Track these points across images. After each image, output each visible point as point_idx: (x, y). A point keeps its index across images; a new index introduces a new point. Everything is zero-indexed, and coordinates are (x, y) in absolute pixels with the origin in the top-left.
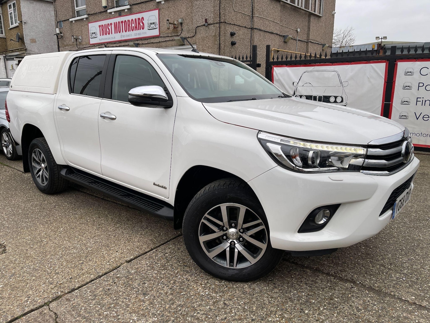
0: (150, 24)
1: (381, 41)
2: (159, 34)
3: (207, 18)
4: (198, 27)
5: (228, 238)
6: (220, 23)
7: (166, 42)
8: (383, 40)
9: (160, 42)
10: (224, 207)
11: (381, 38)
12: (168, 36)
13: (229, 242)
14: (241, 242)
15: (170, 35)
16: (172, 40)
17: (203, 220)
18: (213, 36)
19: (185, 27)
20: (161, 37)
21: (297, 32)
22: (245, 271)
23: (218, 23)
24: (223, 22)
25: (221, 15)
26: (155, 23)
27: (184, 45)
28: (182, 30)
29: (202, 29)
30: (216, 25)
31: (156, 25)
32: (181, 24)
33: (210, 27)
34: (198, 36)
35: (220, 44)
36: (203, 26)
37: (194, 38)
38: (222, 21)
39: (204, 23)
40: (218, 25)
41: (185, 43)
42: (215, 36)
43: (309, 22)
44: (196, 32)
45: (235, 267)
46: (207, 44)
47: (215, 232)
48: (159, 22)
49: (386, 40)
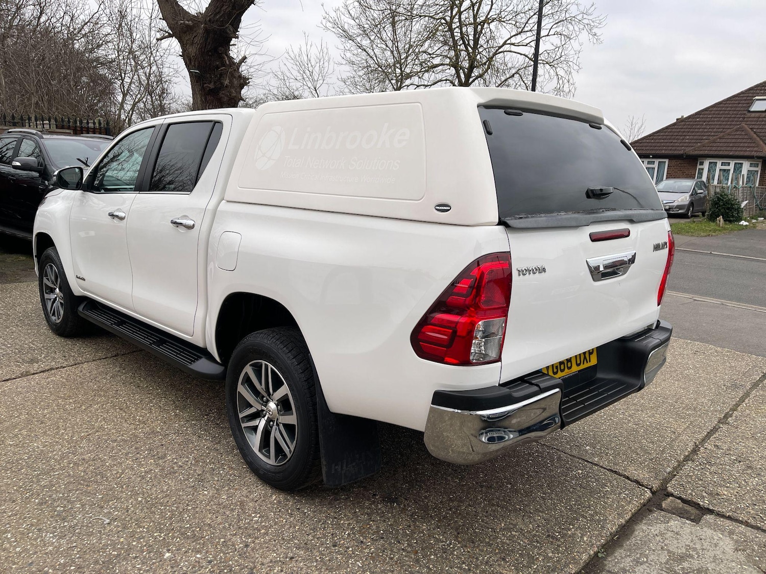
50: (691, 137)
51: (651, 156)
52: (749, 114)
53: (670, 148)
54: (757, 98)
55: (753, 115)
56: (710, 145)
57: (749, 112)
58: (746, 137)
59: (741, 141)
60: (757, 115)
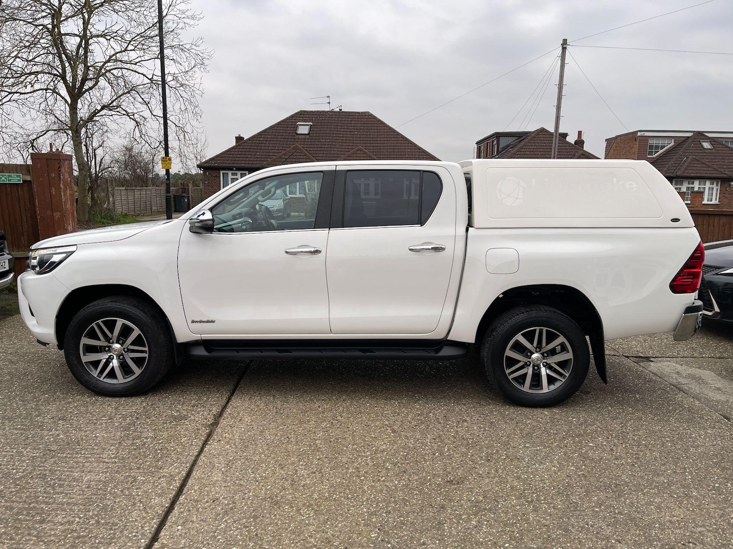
50: (261, 154)
51: (235, 169)
52: (297, 136)
53: (247, 162)
54: (299, 123)
55: (300, 137)
56: (279, 160)
57: (297, 134)
58: (302, 154)
59: (299, 157)
60: (303, 137)
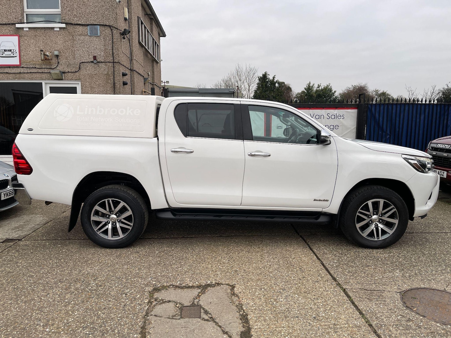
0: (3, 51)
1: (165, 85)
2: (19, 64)
3: (95, 55)
4: (83, 62)
5: (372, 222)
6: (113, 62)
7: (31, 74)
8: (166, 84)
9: (20, 73)
10: (370, 203)
11: (164, 82)
12: (35, 68)
13: (374, 224)
14: (381, 222)
15: (37, 66)
16: (42, 72)
17: (358, 214)
18: (105, 74)
19: (62, 61)
20: (23, 67)
21: (149, 75)
22: (387, 240)
23: (111, 62)
24: (118, 63)
25: (114, 55)
26: (12, 51)
27: (62, 79)
28: (58, 63)
29: (90, 66)
30: (108, 64)
31: (15, 53)
32: (57, 56)
33: (100, 65)
34: (83, 72)
35: (114, 84)
36: (91, 63)
37: (77, 74)
38: (116, 61)
39: (92, 60)
40: (111, 65)
41: (63, 78)
42: (108, 74)
43: (153, 67)
44: (80, 68)
45: (380, 239)
46: (97, 81)
47: (365, 220)
48: (19, 50)
49: (168, 84)
